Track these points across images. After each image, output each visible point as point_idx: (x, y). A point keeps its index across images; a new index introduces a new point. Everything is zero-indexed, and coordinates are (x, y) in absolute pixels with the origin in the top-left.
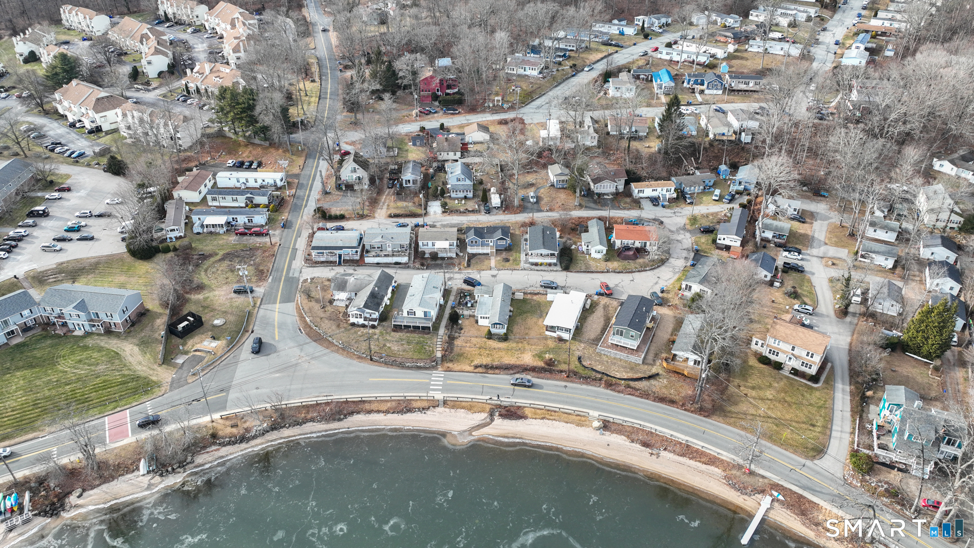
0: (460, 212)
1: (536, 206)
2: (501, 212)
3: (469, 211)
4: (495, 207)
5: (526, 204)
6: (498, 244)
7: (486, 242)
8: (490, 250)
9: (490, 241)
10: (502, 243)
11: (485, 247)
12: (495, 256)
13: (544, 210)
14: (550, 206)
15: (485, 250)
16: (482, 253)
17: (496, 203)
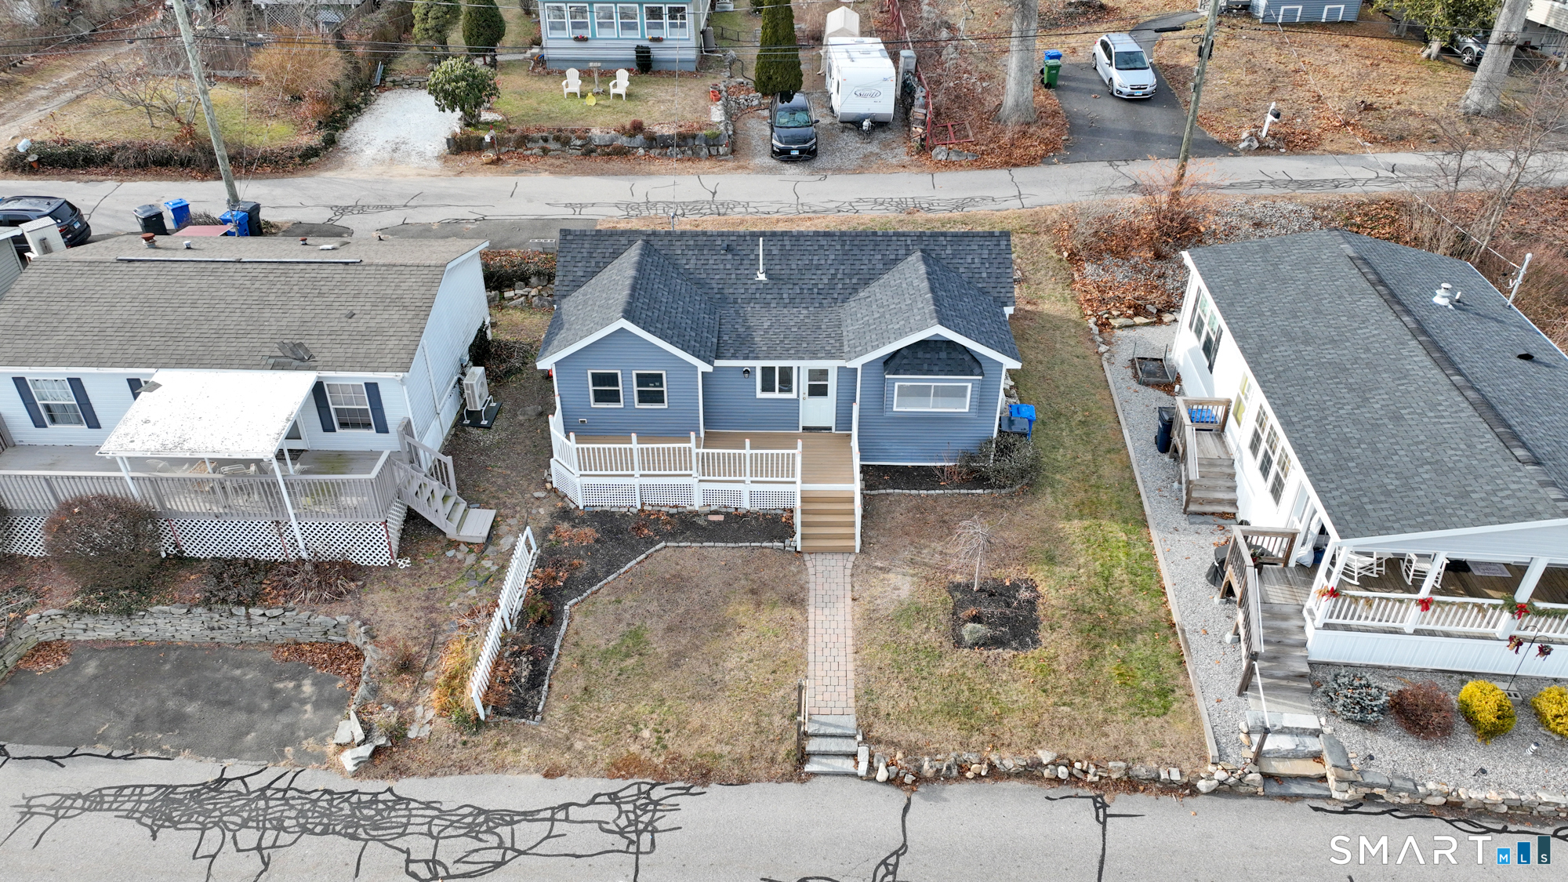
0: (588, 150)
1: (1155, 118)
2: (901, 154)
3: (654, 142)
4: (853, 124)
5: (1081, 106)
6: (888, 414)
7: (760, 395)
8: (798, 478)
9: (808, 383)
10: (928, 406)
11: (751, 448)
12: (858, 551)
13: (1236, 141)
14: (1270, 118)
15: (743, 482)
16: (716, 513)
17: (865, 96)
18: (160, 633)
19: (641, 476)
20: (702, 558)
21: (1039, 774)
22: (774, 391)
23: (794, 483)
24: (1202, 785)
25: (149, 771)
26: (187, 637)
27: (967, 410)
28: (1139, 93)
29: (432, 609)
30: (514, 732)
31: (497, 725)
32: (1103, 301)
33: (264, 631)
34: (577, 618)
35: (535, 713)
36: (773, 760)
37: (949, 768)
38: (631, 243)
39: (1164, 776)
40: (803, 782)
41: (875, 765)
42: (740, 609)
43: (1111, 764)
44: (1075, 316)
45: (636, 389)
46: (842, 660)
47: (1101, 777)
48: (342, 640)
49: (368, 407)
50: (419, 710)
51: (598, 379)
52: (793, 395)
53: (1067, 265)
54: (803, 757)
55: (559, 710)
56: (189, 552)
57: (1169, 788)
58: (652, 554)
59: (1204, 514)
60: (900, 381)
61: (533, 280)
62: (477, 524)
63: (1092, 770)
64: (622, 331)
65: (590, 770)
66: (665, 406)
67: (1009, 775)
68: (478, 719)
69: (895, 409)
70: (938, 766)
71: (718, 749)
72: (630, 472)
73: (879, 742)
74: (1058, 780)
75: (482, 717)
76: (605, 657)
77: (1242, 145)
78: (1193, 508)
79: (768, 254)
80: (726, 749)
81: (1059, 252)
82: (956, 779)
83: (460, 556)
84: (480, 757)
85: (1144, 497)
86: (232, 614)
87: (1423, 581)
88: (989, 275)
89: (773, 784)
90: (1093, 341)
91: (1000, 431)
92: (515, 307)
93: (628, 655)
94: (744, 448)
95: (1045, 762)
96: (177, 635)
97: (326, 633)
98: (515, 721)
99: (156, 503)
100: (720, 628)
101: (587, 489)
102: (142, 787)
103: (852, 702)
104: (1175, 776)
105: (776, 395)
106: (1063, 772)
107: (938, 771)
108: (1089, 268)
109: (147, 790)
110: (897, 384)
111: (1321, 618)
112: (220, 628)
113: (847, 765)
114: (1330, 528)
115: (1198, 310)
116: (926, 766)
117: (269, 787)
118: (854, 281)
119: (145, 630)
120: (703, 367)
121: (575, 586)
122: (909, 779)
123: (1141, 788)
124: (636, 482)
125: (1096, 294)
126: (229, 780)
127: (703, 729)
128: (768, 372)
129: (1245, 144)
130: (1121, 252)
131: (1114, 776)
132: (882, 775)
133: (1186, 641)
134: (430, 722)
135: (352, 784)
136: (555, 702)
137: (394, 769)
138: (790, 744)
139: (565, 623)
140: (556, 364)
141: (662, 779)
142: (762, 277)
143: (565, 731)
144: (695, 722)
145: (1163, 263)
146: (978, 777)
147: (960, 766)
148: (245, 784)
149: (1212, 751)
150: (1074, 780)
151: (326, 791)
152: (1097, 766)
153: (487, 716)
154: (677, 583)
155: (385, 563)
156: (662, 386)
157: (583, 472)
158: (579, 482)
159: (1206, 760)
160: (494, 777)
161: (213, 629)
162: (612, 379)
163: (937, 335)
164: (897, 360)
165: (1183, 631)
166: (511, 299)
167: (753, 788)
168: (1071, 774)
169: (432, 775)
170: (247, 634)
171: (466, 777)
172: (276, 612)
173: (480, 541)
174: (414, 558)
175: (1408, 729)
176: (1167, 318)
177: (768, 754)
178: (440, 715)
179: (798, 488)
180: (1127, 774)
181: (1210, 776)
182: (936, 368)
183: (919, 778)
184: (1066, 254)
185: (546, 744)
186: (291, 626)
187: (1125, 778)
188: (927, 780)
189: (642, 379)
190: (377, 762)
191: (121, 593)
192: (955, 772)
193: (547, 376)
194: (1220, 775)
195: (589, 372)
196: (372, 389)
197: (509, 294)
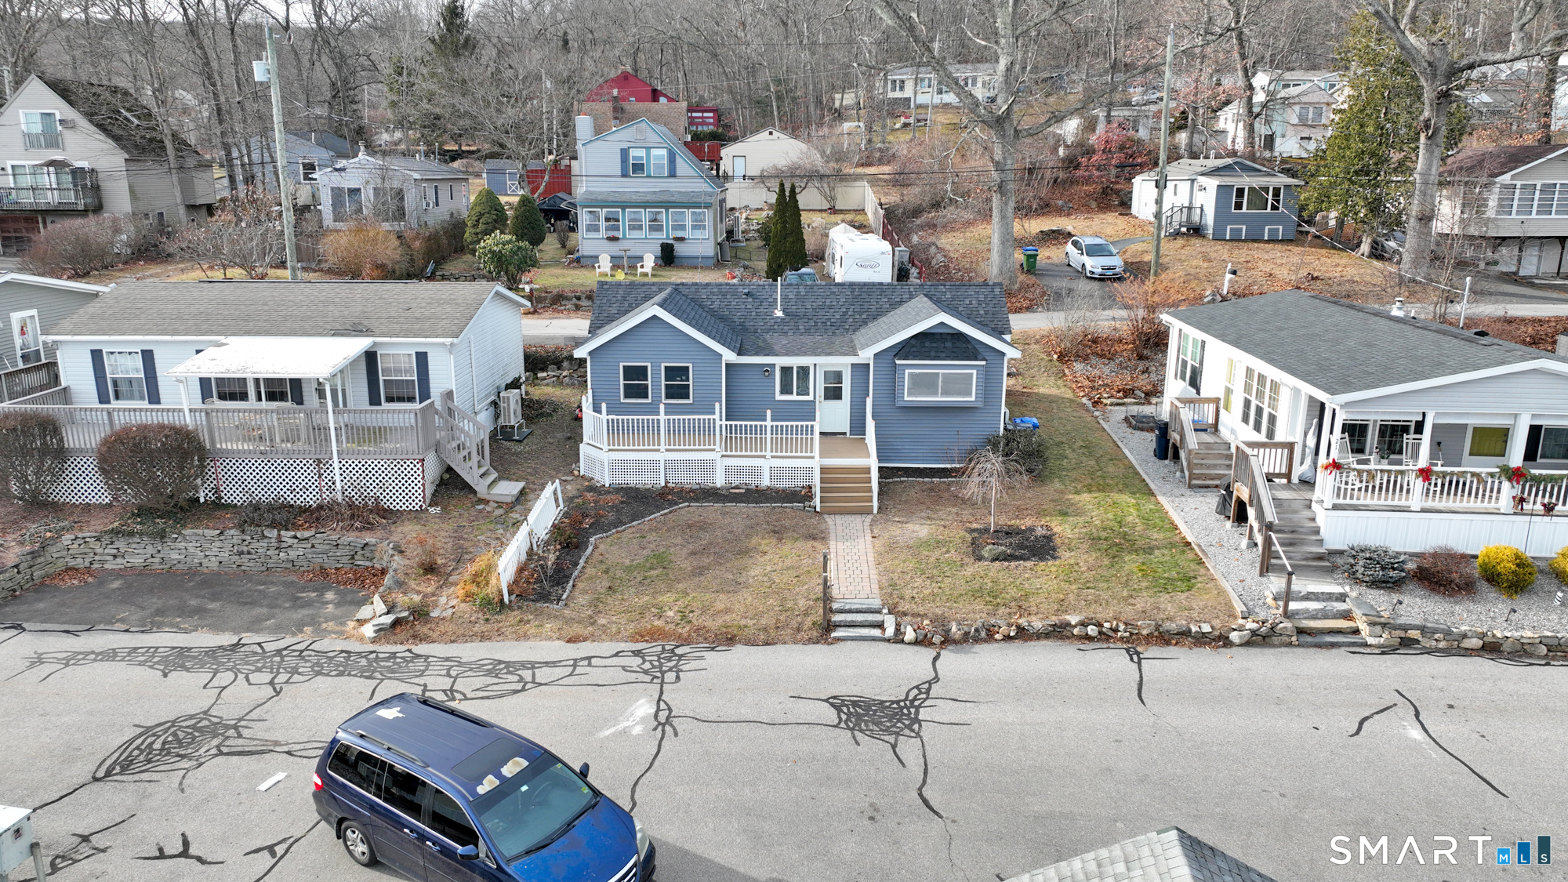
5: (1058, 283)
6: (899, 404)
7: (779, 397)
8: (816, 453)
9: (823, 385)
10: (935, 394)
11: (772, 420)
12: (875, 511)
13: (1202, 297)
14: (1229, 276)
15: (764, 457)
16: (737, 487)
17: (865, 267)
18: (188, 560)
19: (667, 450)
20: (724, 514)
21: (1069, 634)
22: (792, 393)
23: (813, 457)
24: (1234, 636)
25: (166, 639)
26: (213, 564)
27: (973, 399)
28: (1109, 273)
29: (461, 538)
30: (538, 614)
31: (520, 608)
32: (1093, 388)
33: (293, 554)
34: (602, 547)
35: (559, 599)
36: (798, 630)
37: (977, 630)
38: (661, 290)
39: (1194, 629)
40: (829, 644)
41: (902, 630)
42: (766, 543)
43: (1139, 623)
44: (1069, 395)
45: (663, 383)
46: (865, 568)
47: (1131, 634)
48: (368, 564)
49: (415, 378)
50: (443, 600)
51: (630, 372)
52: (810, 398)
53: (1057, 363)
54: (828, 627)
55: (582, 600)
56: (227, 499)
57: (1202, 640)
58: (676, 510)
59: (1207, 487)
60: (911, 369)
61: (565, 364)
62: (508, 489)
63: (1122, 627)
64: (655, 317)
65: (614, 637)
66: (690, 401)
67: (1039, 636)
68: (502, 601)
69: (906, 398)
70: (966, 629)
71: (743, 622)
72: (656, 447)
73: (905, 614)
74: (1089, 638)
75: (506, 600)
76: (629, 569)
77: (1206, 300)
78: (1195, 482)
79: (785, 298)
80: (751, 623)
81: (1049, 355)
82: (985, 641)
83: (488, 509)
84: (503, 630)
85: (1148, 481)
86: (264, 537)
87: (1420, 444)
88: (987, 313)
89: (800, 646)
90: (1088, 410)
91: (1005, 429)
92: (547, 385)
93: (652, 568)
94: (765, 420)
95: (1073, 623)
96: (205, 562)
97: (353, 557)
98: (538, 605)
99: (206, 437)
100: (745, 552)
101: (614, 464)
102: (158, 648)
103: (876, 590)
104: (1206, 628)
105: (794, 397)
106: (1092, 630)
107: (967, 634)
108: (1078, 366)
109: (160, 650)
110: (907, 371)
111: (1329, 500)
112: (249, 553)
113: (877, 632)
114: (1321, 395)
115: (1181, 356)
116: (954, 629)
117: (286, 649)
118: (864, 316)
119: (175, 556)
120: (729, 356)
121: (598, 526)
122: (937, 639)
123: (1174, 642)
124: (661, 457)
125: (1086, 383)
126: (244, 645)
127: (727, 611)
128: (786, 371)
129: (1210, 298)
130: (1108, 356)
131: (1145, 632)
132: (910, 635)
133: (1203, 551)
134: (453, 607)
135: (371, 647)
136: (579, 595)
137: (414, 637)
138: (818, 614)
139: (590, 548)
140: (590, 353)
141: (687, 641)
142: (779, 313)
143: (590, 612)
144: (720, 606)
145: (1146, 362)
146: (1008, 638)
147: (988, 630)
148: (262, 647)
149: (1239, 608)
150: (1104, 637)
151: (342, 652)
152: (1126, 624)
153: (510, 601)
154: (703, 526)
155: (417, 507)
156: (688, 380)
157: (611, 447)
158: (606, 457)
159: (1236, 618)
160: (516, 643)
161: (241, 553)
162: (641, 373)
163: (942, 323)
164: (907, 349)
165: (1199, 546)
166: (544, 379)
167: (779, 647)
168: (1100, 633)
169: (452, 642)
170: (275, 558)
171: (487, 644)
172: (307, 534)
173: (509, 500)
174: (444, 508)
175: (1433, 590)
176: (1154, 400)
177: (794, 624)
178: (464, 601)
179: (816, 462)
180: (1157, 629)
181: (1241, 629)
182: (943, 355)
183: (947, 641)
184: (1055, 357)
185: (569, 621)
186: (320, 548)
187: (1156, 633)
188: (955, 642)
189: (671, 373)
190: (398, 631)
191: (158, 520)
192: (983, 634)
193: (582, 362)
194: (1250, 625)
195: (621, 365)
196: (422, 358)
197: (540, 375)
